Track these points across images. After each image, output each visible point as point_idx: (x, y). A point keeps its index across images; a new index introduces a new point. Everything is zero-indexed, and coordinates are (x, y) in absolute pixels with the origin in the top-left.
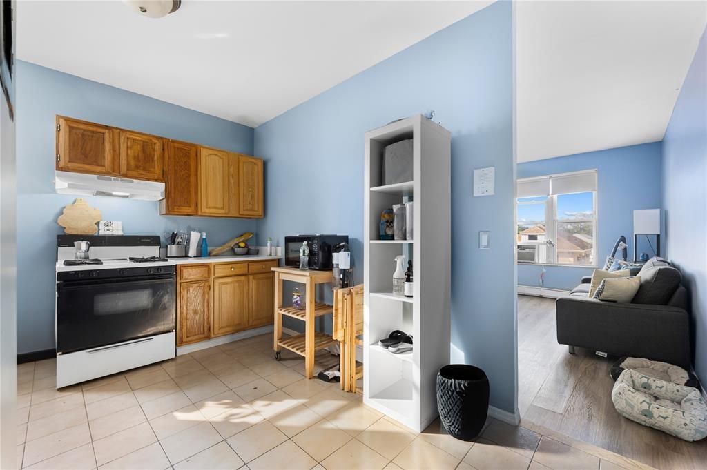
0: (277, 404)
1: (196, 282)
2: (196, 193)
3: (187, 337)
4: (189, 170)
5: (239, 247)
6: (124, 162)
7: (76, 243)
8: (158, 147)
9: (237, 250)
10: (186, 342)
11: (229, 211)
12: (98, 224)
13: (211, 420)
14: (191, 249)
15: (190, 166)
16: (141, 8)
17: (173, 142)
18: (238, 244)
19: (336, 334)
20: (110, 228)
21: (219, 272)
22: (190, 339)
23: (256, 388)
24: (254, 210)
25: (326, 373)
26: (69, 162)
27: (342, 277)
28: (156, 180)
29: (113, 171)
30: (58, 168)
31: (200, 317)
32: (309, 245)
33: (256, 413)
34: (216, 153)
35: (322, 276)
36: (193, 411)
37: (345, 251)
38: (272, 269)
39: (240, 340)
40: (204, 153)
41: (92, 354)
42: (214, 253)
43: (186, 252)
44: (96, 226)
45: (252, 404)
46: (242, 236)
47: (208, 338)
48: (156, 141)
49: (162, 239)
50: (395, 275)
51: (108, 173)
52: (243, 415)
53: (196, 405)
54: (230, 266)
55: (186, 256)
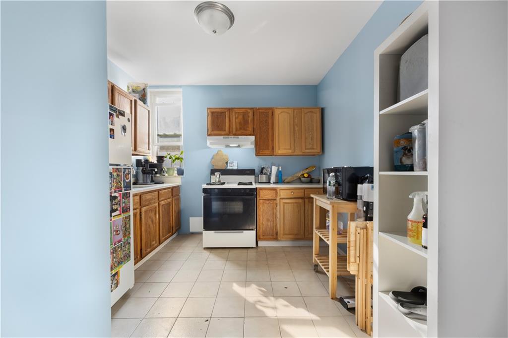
0: (293, 308)
1: (269, 200)
2: (273, 141)
3: (263, 236)
4: (268, 125)
5: (304, 177)
6: (234, 127)
7: (216, 173)
8: (251, 114)
9: (302, 179)
10: (262, 239)
11: (294, 151)
12: (227, 163)
13: (246, 298)
14: (272, 177)
15: (268, 123)
16: (213, 31)
17: (259, 109)
18: (303, 174)
19: (349, 267)
20: (232, 165)
21: (283, 194)
22: (264, 237)
23: (286, 288)
24: (313, 149)
25: (346, 300)
26: (212, 131)
27: (365, 210)
28: (250, 135)
29: (230, 133)
30: (208, 135)
31: (271, 224)
32: (336, 177)
33: (275, 308)
34: (285, 110)
35: (347, 207)
36: (242, 287)
37: (368, 183)
38: (312, 196)
39: (299, 247)
40: (277, 112)
41: (216, 234)
42: (286, 181)
43: (269, 180)
44: (226, 164)
45: (277, 299)
46: (307, 169)
47: (276, 239)
48: (249, 111)
49: (256, 171)
50: (410, 217)
51: (227, 135)
52: (266, 305)
53: (246, 283)
54: (291, 191)
55: (269, 182)
